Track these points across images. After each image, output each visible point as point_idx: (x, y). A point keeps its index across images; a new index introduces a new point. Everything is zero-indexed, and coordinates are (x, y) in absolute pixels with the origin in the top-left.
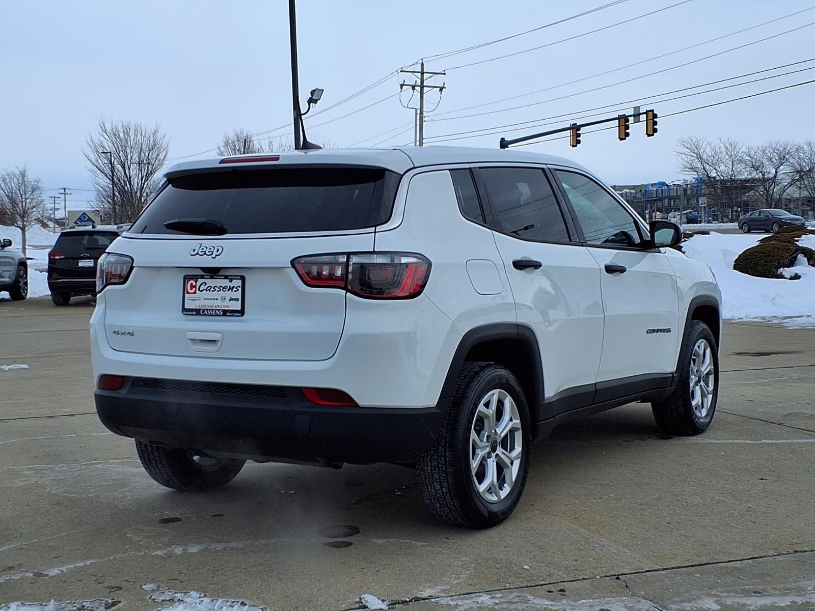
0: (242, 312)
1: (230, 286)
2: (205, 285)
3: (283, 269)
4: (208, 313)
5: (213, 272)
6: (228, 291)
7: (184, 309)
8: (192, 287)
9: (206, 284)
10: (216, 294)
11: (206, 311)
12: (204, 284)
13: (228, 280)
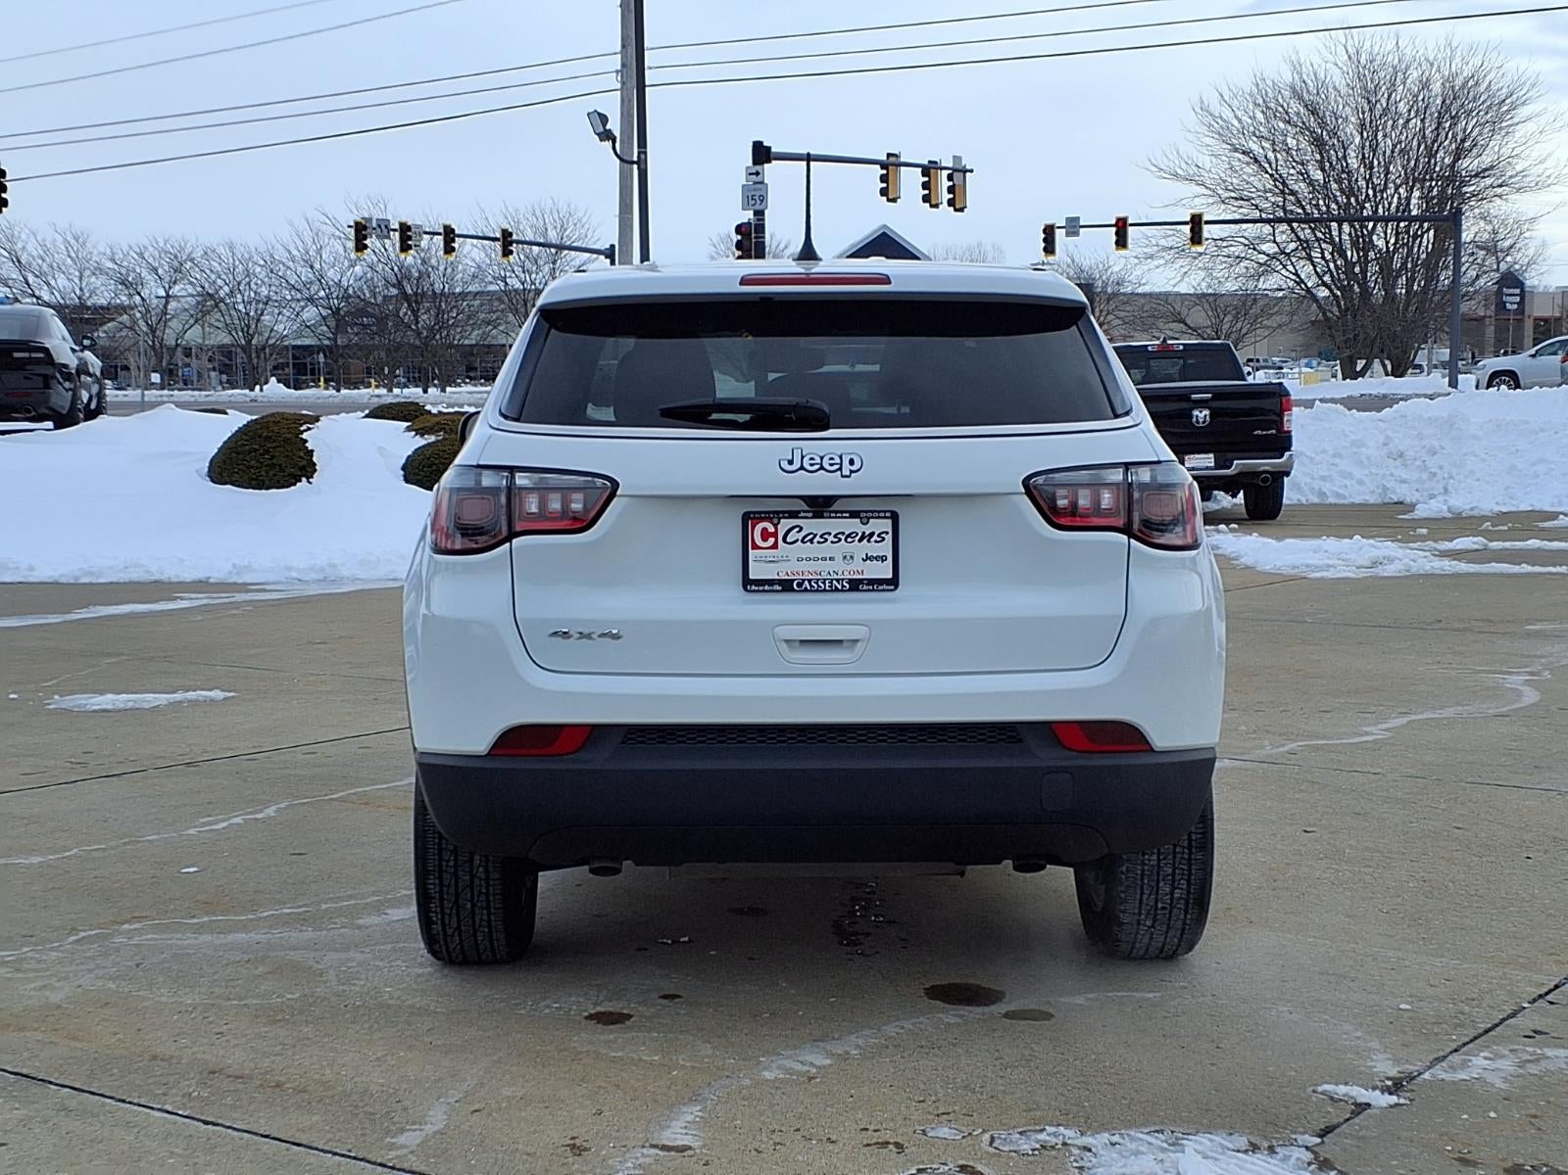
0: (894, 582)
1: (864, 533)
2: (798, 532)
3: (1005, 497)
4: (811, 586)
5: (820, 506)
6: (860, 541)
7: (747, 583)
8: (765, 535)
9: (801, 529)
10: (828, 549)
11: (806, 582)
12: (797, 529)
13: (858, 520)
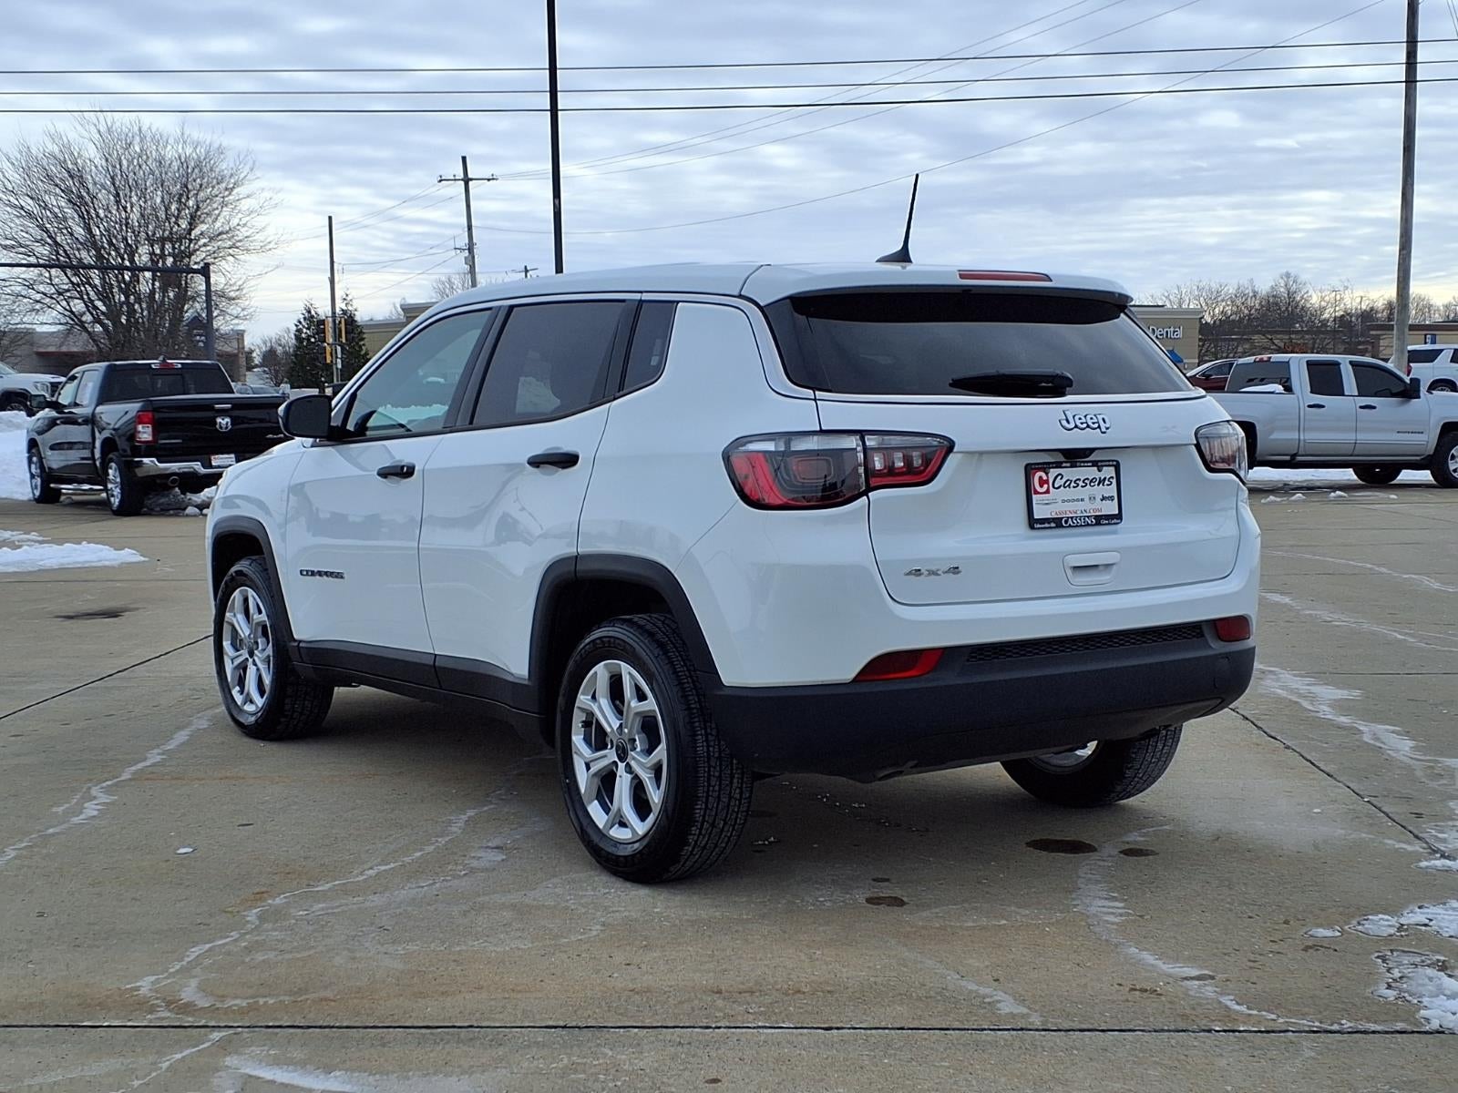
0: (1119, 516)
1: (1100, 478)
2: (1061, 479)
3: (1183, 447)
4: (1073, 522)
5: (1074, 457)
6: (1098, 485)
7: (1033, 523)
8: (1042, 482)
9: (1063, 476)
10: (1080, 492)
11: (1070, 519)
12: (1060, 477)
13: (1096, 468)
